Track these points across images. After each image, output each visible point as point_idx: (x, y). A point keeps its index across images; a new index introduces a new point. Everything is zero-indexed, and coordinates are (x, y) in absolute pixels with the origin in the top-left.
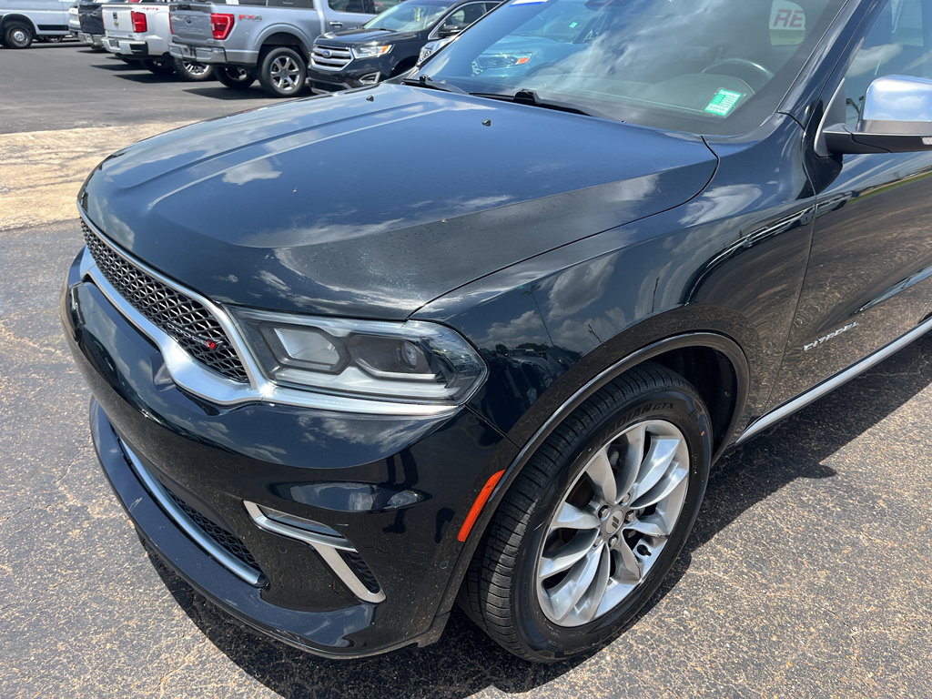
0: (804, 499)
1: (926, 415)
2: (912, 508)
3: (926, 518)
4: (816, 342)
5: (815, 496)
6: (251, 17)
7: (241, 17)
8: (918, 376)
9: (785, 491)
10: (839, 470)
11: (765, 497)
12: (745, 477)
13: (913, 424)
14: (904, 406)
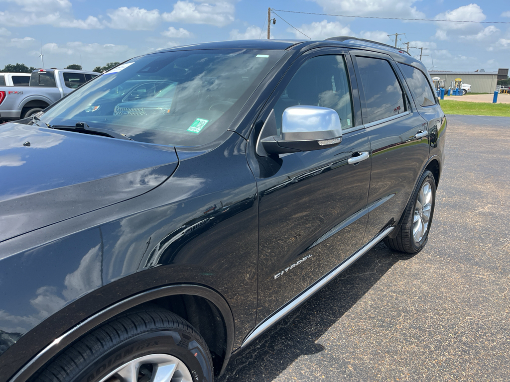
0: (303, 372)
1: (378, 299)
2: (369, 368)
3: (377, 374)
4: (283, 272)
5: (310, 369)
6: (16, 93)
7: (9, 93)
8: (374, 274)
9: (291, 368)
10: (326, 345)
11: (278, 375)
12: (267, 361)
13: (371, 306)
14: (366, 294)
